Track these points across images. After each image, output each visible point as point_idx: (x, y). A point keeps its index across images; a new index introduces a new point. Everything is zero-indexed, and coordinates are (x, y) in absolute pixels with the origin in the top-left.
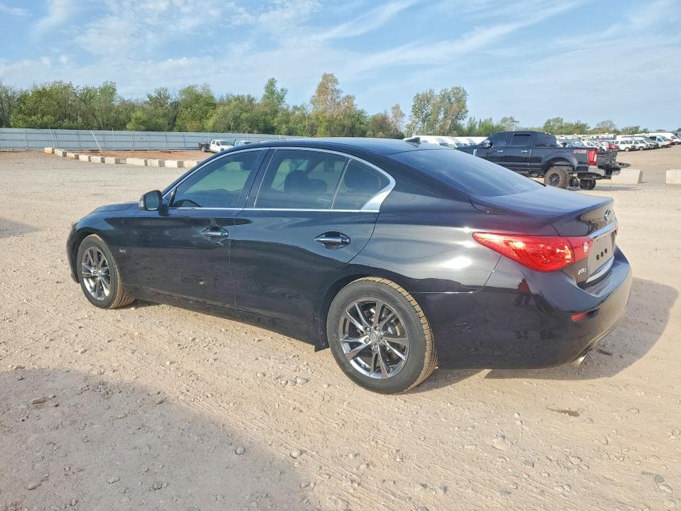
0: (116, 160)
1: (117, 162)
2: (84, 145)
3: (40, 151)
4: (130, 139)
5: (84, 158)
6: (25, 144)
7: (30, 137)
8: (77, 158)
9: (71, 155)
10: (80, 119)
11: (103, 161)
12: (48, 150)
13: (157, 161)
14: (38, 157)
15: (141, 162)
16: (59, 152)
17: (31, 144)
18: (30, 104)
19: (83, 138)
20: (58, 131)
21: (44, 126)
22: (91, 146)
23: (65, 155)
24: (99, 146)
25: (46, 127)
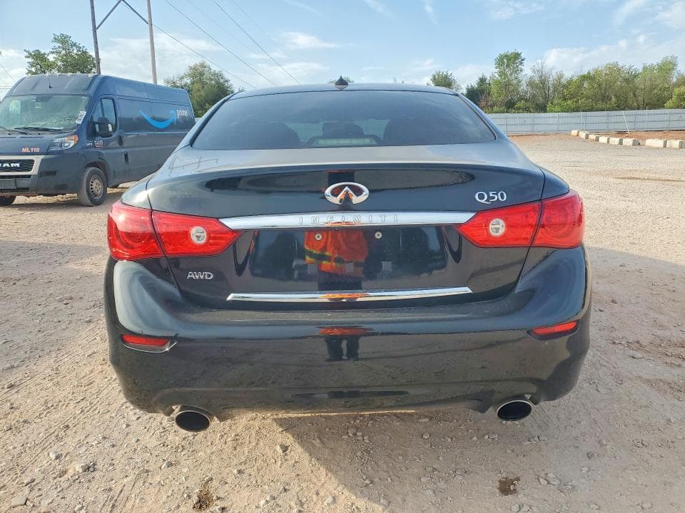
0: (634, 141)
1: (636, 144)
2: (611, 126)
3: (568, 133)
4: (666, 117)
5: (603, 139)
6: (555, 127)
7: (561, 121)
8: (597, 140)
9: (592, 137)
10: (614, 99)
11: (621, 143)
12: (574, 132)
13: (678, 141)
14: (562, 139)
15: (659, 143)
16: (583, 135)
17: (561, 128)
18: (572, 89)
19: (613, 119)
20: (589, 113)
21: (576, 109)
22: (620, 127)
23: (587, 137)
24: (627, 127)
25: (577, 111)
